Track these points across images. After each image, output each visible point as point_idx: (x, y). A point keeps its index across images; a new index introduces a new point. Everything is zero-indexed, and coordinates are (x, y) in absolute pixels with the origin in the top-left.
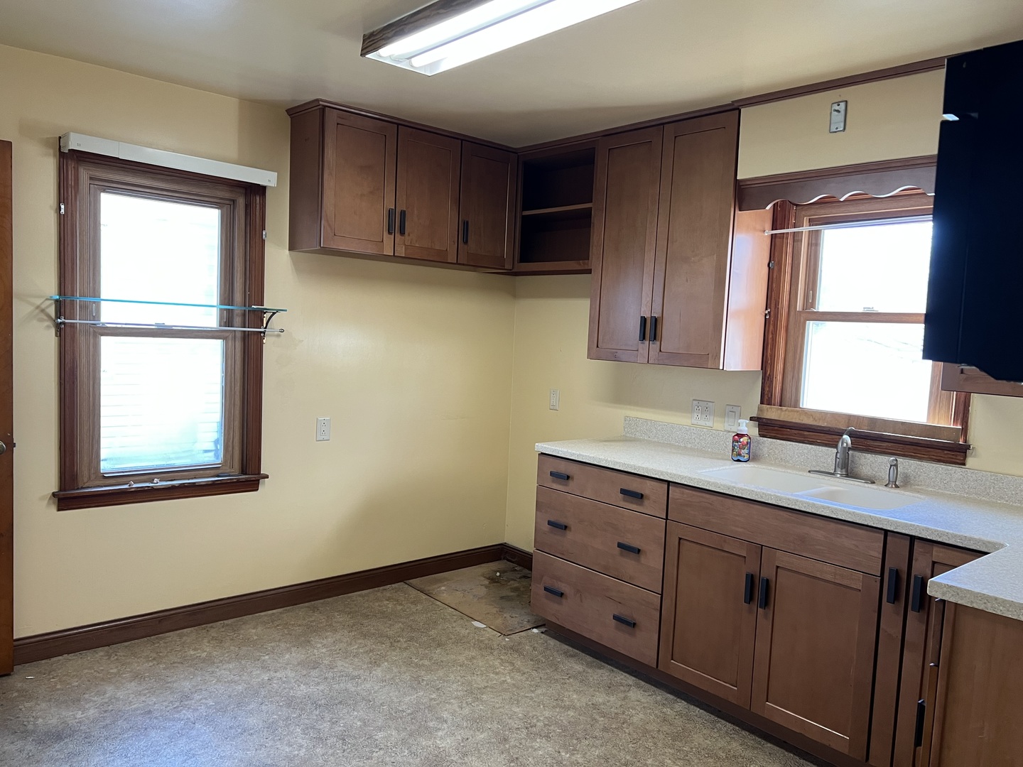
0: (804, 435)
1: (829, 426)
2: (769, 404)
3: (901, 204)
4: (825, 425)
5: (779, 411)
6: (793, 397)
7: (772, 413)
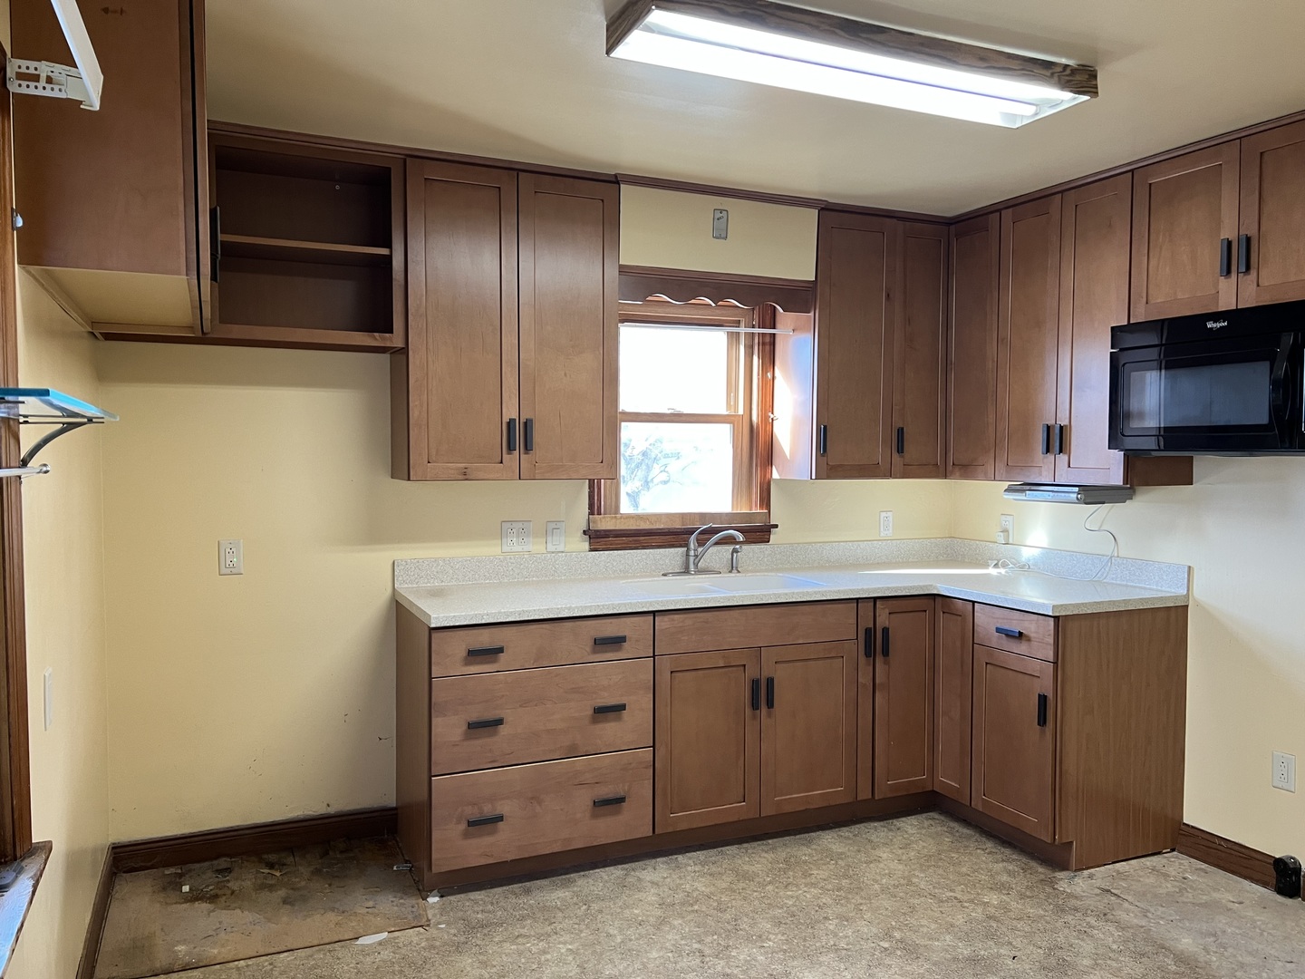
0: (639, 540)
1: (666, 527)
2: (599, 513)
3: (700, 312)
4: (662, 526)
5: (614, 520)
6: (613, 504)
7: (604, 523)
